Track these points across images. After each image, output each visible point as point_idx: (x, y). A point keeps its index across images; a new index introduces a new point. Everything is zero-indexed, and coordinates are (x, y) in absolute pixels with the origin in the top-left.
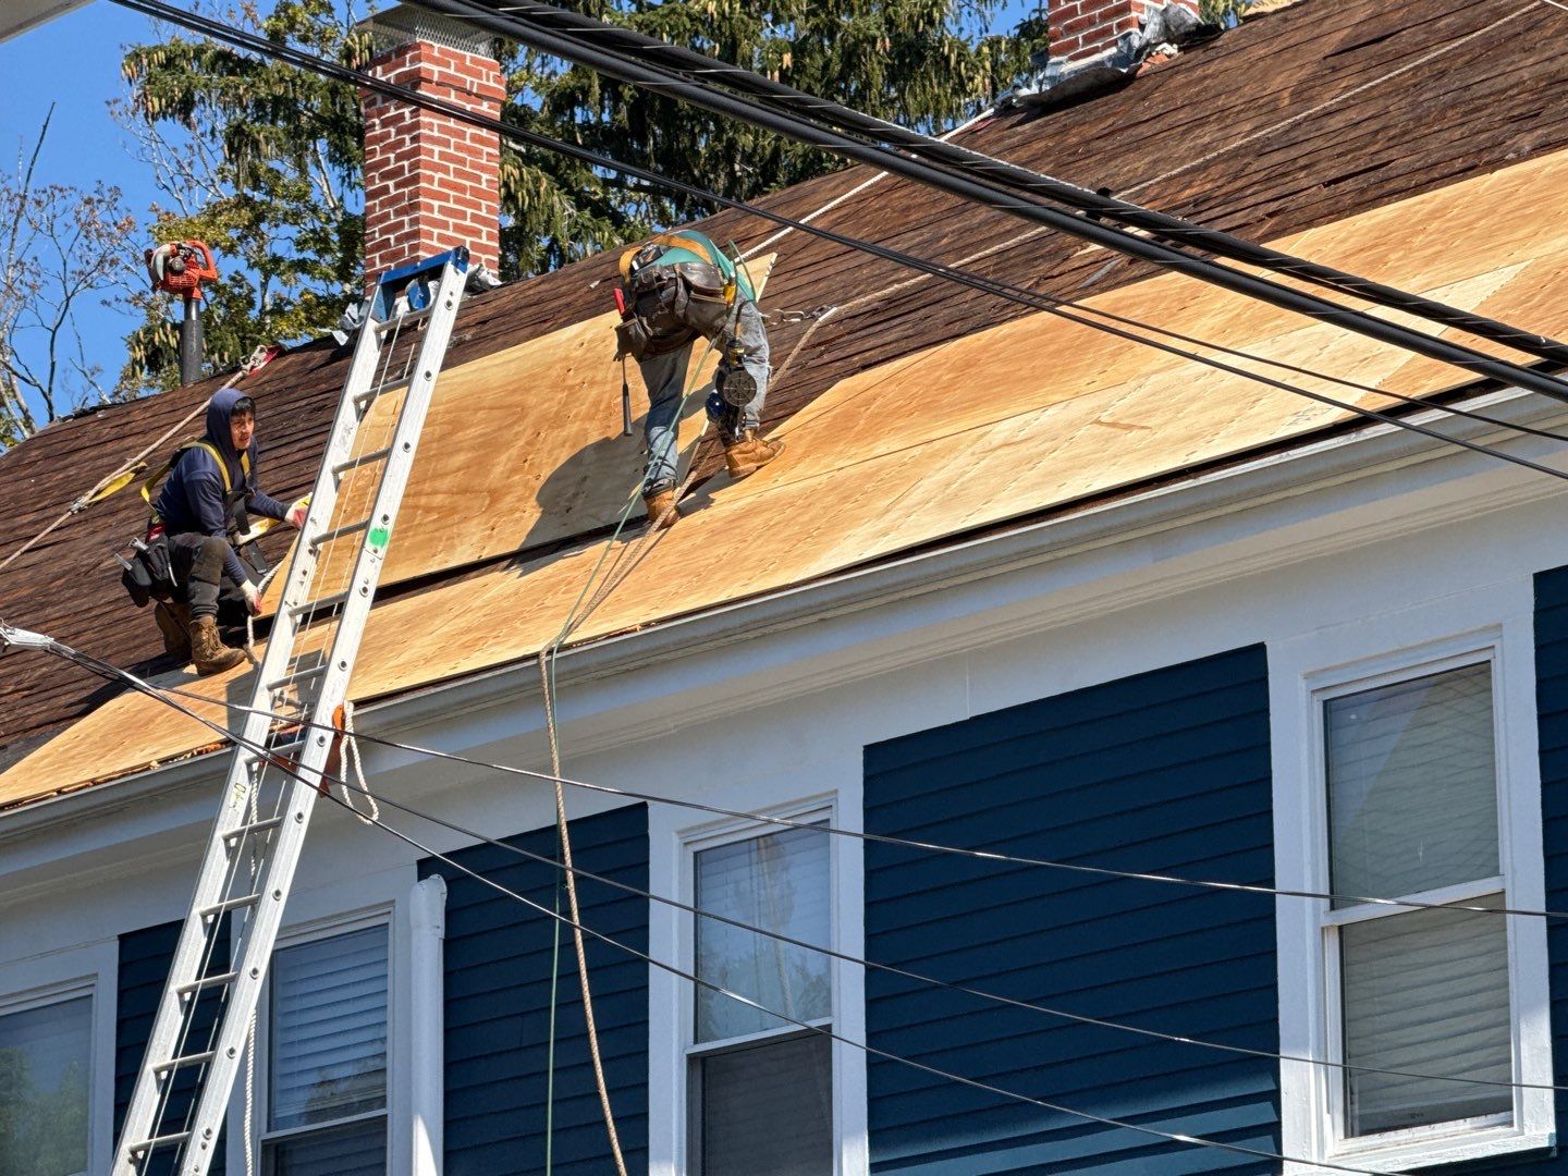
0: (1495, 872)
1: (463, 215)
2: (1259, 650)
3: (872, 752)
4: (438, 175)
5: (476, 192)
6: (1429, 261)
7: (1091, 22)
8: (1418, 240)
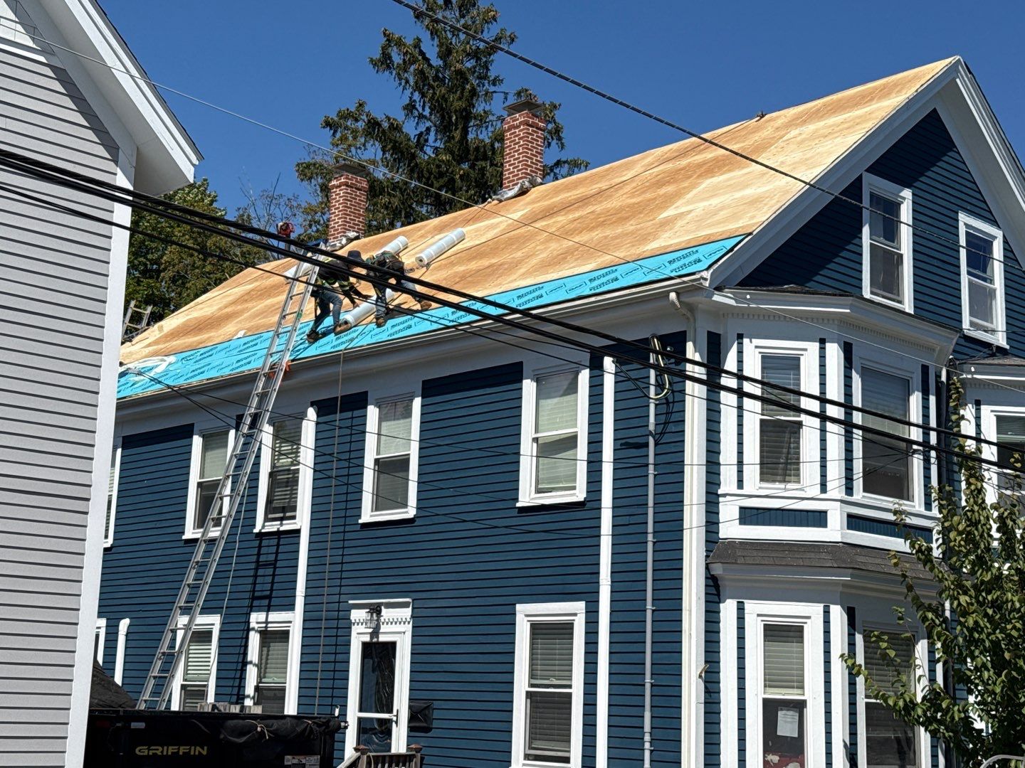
0: (575, 426)
1: (355, 220)
2: (521, 363)
3: (424, 382)
6: (576, 260)
7: (514, 181)
8: (576, 253)
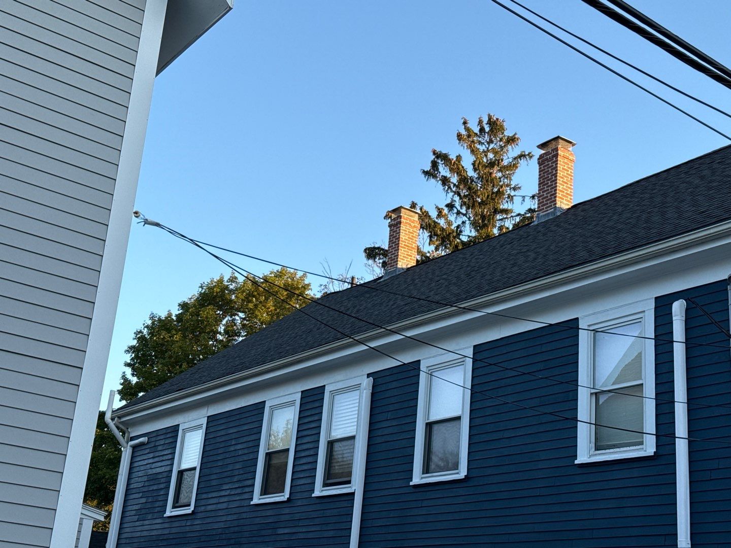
0: (641, 378)
2: (577, 319)
4: (403, 243)
5: (411, 247)
